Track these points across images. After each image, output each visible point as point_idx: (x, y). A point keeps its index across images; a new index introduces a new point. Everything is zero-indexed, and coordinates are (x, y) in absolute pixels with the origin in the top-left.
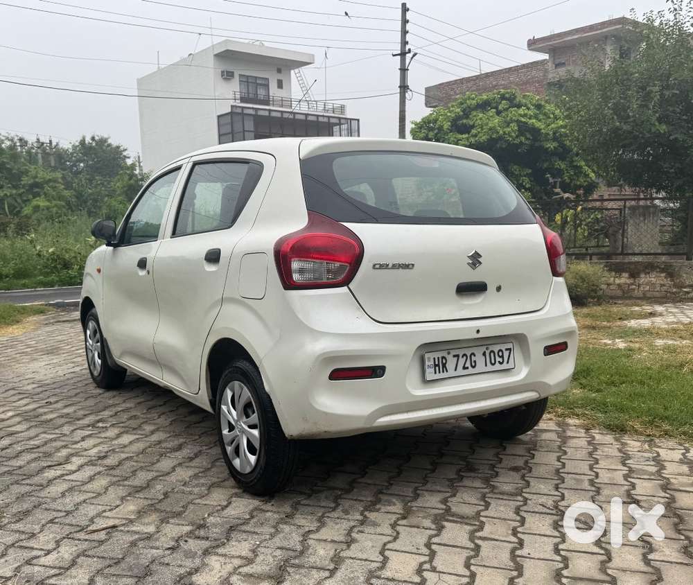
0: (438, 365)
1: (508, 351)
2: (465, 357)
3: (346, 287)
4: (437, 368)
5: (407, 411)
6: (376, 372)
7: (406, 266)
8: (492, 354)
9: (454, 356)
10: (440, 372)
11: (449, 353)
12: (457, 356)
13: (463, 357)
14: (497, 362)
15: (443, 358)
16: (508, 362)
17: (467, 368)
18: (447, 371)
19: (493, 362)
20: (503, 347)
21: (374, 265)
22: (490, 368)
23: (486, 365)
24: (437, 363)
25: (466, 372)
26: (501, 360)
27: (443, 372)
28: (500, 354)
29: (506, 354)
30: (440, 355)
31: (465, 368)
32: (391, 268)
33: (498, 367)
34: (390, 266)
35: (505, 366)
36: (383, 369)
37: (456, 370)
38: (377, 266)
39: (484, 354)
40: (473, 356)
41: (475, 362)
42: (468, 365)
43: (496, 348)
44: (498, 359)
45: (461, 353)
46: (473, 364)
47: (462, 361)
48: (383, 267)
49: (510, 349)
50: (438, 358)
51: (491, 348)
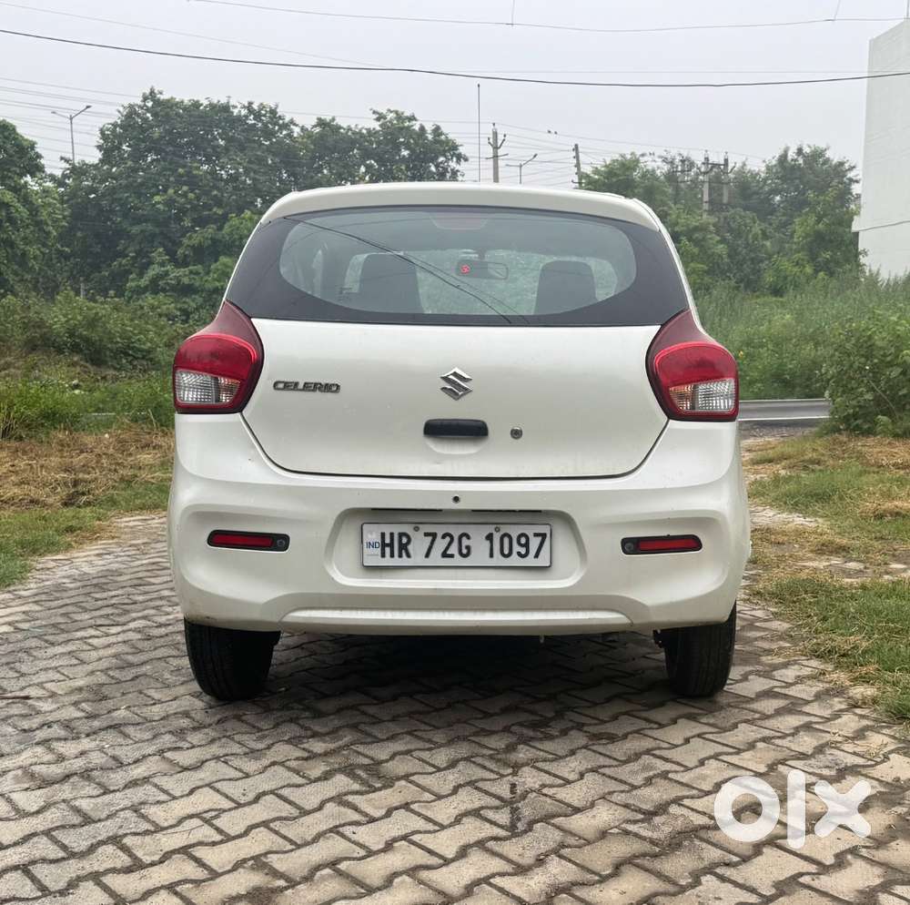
0: (391, 545)
1: (540, 539)
2: (448, 539)
3: (238, 414)
4: (388, 550)
5: (342, 608)
6: (275, 542)
7: (328, 388)
8: (506, 540)
9: (426, 534)
10: (392, 556)
11: (417, 529)
12: (434, 536)
13: (444, 537)
14: (514, 553)
15: (401, 535)
16: (537, 556)
17: (452, 556)
18: (408, 556)
19: (506, 552)
20: (530, 531)
21: (276, 384)
22: (498, 560)
23: (491, 555)
24: (387, 541)
25: (447, 562)
26: (523, 551)
27: (400, 556)
28: (523, 540)
29: (534, 543)
30: (397, 529)
31: (445, 555)
32: (303, 390)
33: (514, 560)
34: (301, 386)
35: (530, 561)
36: (285, 538)
37: (427, 555)
38: (281, 386)
39: (490, 537)
40: (464, 539)
41: (468, 548)
42: (454, 550)
43: (515, 532)
44: (516, 548)
45: (440, 531)
46: (464, 551)
47: (440, 545)
48: (289, 386)
49: (543, 536)
50: (392, 534)
51: (505, 529)
